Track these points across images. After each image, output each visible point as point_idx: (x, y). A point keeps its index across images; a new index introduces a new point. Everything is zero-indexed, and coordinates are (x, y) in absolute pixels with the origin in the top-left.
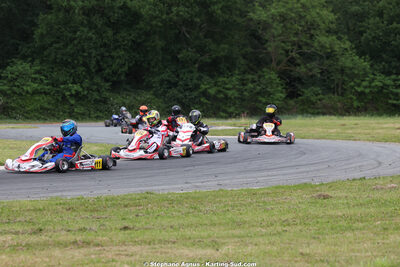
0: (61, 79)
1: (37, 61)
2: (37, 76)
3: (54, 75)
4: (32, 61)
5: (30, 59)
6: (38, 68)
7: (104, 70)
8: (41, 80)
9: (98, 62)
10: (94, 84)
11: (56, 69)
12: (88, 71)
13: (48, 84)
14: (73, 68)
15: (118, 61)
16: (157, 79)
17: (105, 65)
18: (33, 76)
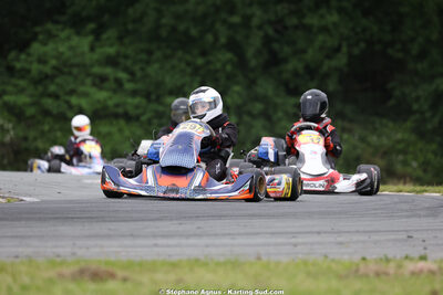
0: (170, 81)
1: (111, 33)
2: (108, 71)
3: (153, 69)
4: (97, 34)
5: (92, 26)
6: (111, 51)
7: (285, 60)
8: (119, 82)
9: (267, 41)
10: (257, 99)
11: (158, 54)
12: (241, 62)
13: (134, 93)
14: (204, 53)
15: (321, 38)
16: (425, 90)
17: (287, 50)
18: (97, 70)
